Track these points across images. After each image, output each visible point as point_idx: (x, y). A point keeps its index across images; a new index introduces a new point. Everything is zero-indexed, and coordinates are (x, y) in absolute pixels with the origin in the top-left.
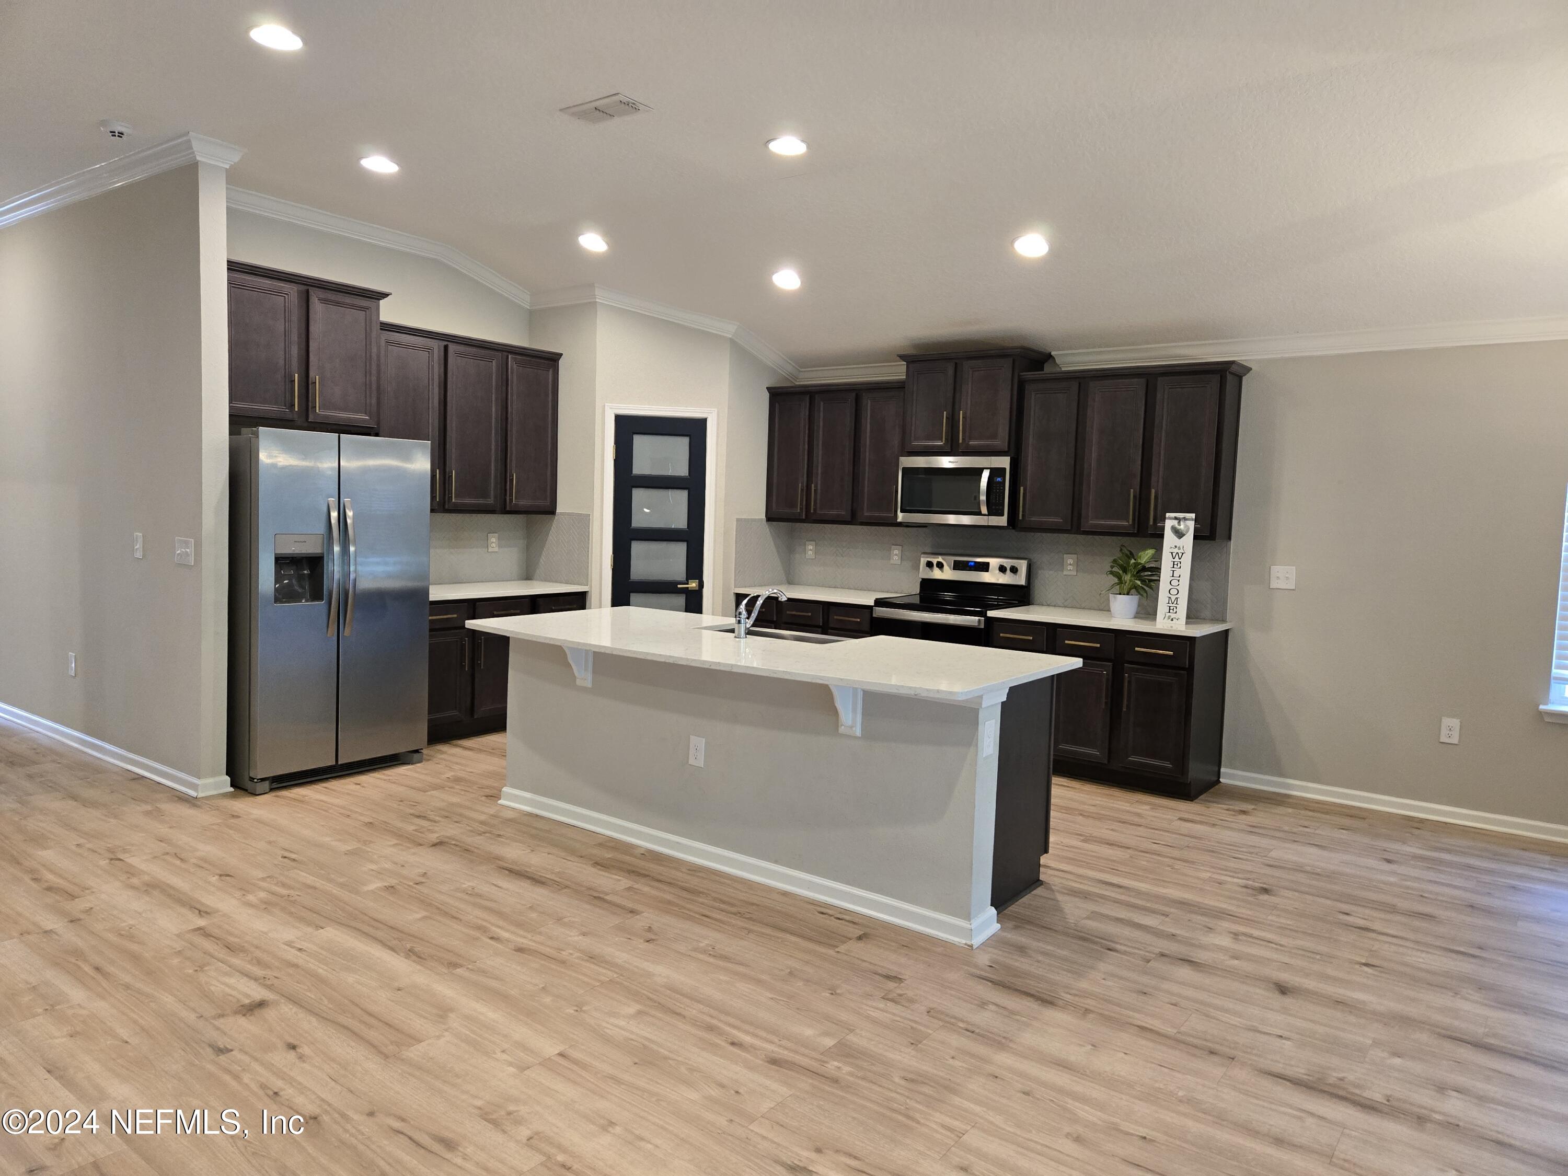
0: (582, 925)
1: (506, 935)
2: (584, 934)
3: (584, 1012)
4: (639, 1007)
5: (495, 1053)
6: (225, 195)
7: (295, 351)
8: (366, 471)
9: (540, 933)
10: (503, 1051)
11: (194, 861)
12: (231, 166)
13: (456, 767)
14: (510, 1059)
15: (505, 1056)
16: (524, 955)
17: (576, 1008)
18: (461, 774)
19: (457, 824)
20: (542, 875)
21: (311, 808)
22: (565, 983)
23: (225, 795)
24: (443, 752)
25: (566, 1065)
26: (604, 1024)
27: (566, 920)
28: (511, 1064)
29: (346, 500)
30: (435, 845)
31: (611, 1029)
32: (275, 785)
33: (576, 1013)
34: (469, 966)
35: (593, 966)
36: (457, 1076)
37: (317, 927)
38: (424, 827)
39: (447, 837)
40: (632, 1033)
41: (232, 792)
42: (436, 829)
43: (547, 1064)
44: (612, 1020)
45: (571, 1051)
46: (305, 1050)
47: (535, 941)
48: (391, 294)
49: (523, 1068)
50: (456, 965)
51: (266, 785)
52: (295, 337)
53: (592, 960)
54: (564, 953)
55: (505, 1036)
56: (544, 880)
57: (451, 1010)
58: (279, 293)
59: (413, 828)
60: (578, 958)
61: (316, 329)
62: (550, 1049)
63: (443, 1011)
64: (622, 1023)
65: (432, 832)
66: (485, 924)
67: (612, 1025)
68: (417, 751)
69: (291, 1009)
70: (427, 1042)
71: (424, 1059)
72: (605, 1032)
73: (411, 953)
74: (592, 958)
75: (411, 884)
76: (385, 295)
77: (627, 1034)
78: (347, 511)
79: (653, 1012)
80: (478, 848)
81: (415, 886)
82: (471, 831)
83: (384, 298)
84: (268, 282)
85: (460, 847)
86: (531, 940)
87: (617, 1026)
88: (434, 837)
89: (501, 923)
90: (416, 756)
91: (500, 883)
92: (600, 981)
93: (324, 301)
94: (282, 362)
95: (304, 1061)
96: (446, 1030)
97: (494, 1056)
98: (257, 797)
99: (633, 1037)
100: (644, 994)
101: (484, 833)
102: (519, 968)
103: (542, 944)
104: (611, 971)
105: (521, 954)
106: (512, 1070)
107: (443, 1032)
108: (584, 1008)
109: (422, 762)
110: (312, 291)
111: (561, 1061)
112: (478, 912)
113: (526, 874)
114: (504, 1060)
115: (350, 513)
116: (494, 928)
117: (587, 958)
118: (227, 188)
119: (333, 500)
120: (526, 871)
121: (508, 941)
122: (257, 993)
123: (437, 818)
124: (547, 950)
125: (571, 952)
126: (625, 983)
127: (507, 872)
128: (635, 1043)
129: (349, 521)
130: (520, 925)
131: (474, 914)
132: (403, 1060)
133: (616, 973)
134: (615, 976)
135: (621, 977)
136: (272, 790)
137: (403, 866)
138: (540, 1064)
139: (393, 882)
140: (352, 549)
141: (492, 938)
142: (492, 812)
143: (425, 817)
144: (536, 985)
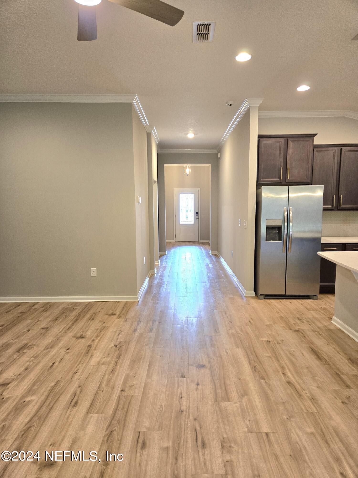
0: (321, 384)
1: (289, 374)
2: (318, 387)
3: (290, 420)
4: (313, 430)
5: (246, 420)
6: (258, 114)
7: (282, 160)
8: (298, 197)
9: (302, 379)
10: (249, 420)
11: (228, 315)
12: (260, 105)
13: (328, 304)
14: (249, 425)
15: (248, 423)
16: (288, 385)
17: (288, 417)
18: (327, 307)
19: (310, 326)
20: (323, 356)
21: (270, 307)
22: (294, 405)
23: (252, 297)
24: (328, 297)
25: (265, 439)
26: (293, 431)
27: (316, 378)
28: (247, 427)
29: (290, 208)
30: (295, 331)
31: (294, 434)
32: (266, 297)
33: (286, 420)
34: (267, 381)
35: (310, 403)
36: (228, 421)
37: (237, 347)
38: (297, 323)
39: (302, 330)
40: (301, 440)
41: (255, 297)
42: (301, 325)
43: (259, 434)
44: (298, 431)
45: (271, 435)
46: (200, 387)
47: (297, 382)
48: (318, 134)
49: (250, 431)
50: (263, 378)
51: (262, 297)
52: (282, 155)
53: (313, 400)
54: (304, 391)
55: (255, 414)
56: (322, 358)
57: (247, 395)
58: (277, 142)
59: (294, 322)
60: (308, 397)
61: (290, 151)
62: (265, 429)
63: (244, 393)
64: (300, 434)
65: (298, 325)
66: (286, 367)
67: (296, 432)
68: (315, 295)
69: (208, 371)
70: (231, 403)
71: (224, 408)
72: (290, 434)
73: (254, 369)
74: (313, 399)
75: (276, 342)
76: (315, 135)
77: (298, 440)
78: (290, 212)
79: (318, 436)
80: (308, 337)
81: (276, 344)
82: (312, 330)
83: (315, 136)
84: (274, 139)
85: (303, 335)
86: (296, 380)
87: (297, 434)
88: (297, 328)
89: (292, 369)
90: (315, 297)
91: (305, 353)
92: (308, 411)
93: (293, 141)
94: (278, 164)
95: (196, 391)
96: (240, 401)
97: (245, 420)
98: (259, 300)
99: (299, 443)
100: (321, 426)
101: (316, 332)
102: (282, 390)
103: (299, 384)
104: (316, 408)
105: (288, 384)
106: (246, 429)
107: (238, 402)
108: (292, 419)
109: (317, 299)
110: (289, 138)
111: (264, 436)
112: (288, 362)
113: (317, 353)
114: (247, 424)
115: (291, 213)
116: (288, 371)
117: (311, 398)
118: (259, 112)
119: (286, 208)
120: (318, 352)
121: (288, 377)
122: (206, 362)
123: (305, 321)
124: (298, 387)
125: (307, 392)
126: (317, 417)
127: (311, 350)
128: (298, 446)
129: (291, 215)
130: (297, 372)
131: (285, 362)
132: (219, 405)
133: (317, 411)
134: (316, 411)
135: (318, 414)
136: (265, 298)
137: (279, 335)
138: (256, 433)
139: (271, 339)
140: (291, 224)
141: (283, 374)
142: (326, 324)
143: (301, 320)
144: (282, 400)
